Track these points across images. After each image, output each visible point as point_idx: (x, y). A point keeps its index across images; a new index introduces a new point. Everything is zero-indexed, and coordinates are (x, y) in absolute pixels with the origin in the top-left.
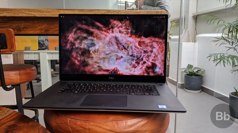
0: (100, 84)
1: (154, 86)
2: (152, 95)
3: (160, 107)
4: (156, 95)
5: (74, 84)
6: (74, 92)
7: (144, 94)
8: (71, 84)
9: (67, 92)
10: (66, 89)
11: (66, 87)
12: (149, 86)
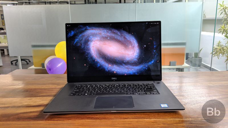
0: (105, 84)
1: (153, 84)
2: (153, 94)
3: (163, 106)
4: (156, 94)
5: (82, 86)
6: (84, 95)
7: (146, 94)
8: (79, 86)
9: (78, 95)
10: (76, 92)
11: (75, 89)
12: (148, 84)
